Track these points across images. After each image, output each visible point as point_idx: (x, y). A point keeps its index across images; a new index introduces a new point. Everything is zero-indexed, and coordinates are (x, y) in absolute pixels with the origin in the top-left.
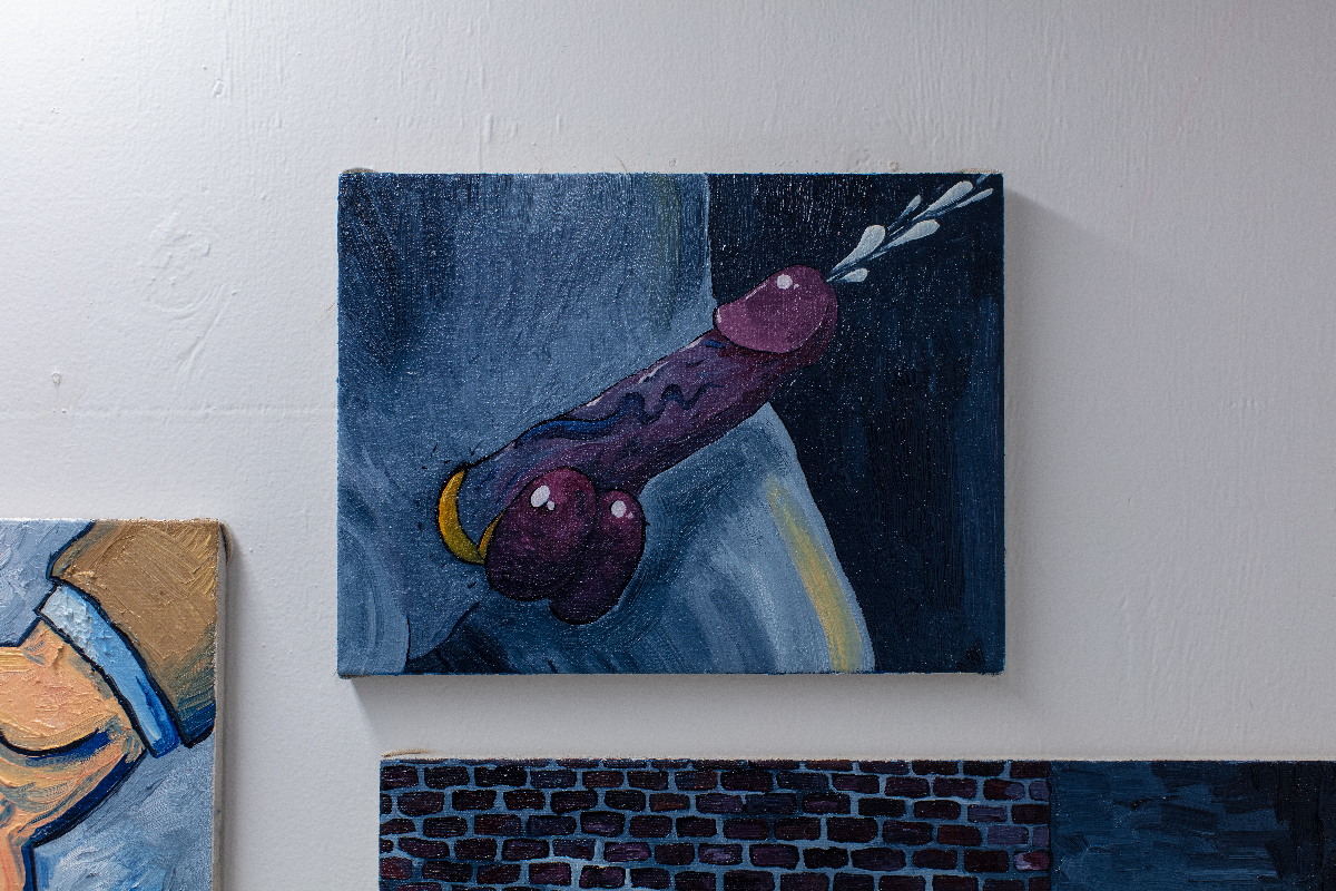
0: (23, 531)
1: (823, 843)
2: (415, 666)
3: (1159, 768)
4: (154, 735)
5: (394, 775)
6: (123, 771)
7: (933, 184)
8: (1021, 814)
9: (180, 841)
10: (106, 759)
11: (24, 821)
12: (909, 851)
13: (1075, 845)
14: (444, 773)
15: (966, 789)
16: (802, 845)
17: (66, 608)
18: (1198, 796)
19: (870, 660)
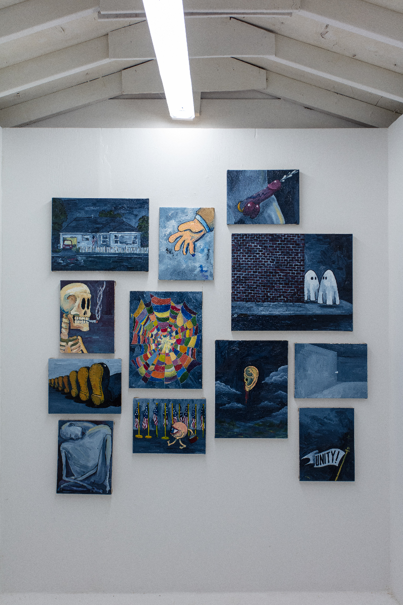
0: (193, 209)
1: (280, 242)
2: (235, 223)
3: (316, 234)
4: (207, 231)
5: (233, 235)
6: (204, 234)
7: (291, 171)
8: (301, 240)
9: (210, 242)
10: (202, 233)
11: (194, 240)
12: (289, 243)
13: (307, 243)
14: (238, 235)
15: (295, 237)
16: (277, 243)
17: (198, 217)
18: (321, 237)
19: (284, 222)
